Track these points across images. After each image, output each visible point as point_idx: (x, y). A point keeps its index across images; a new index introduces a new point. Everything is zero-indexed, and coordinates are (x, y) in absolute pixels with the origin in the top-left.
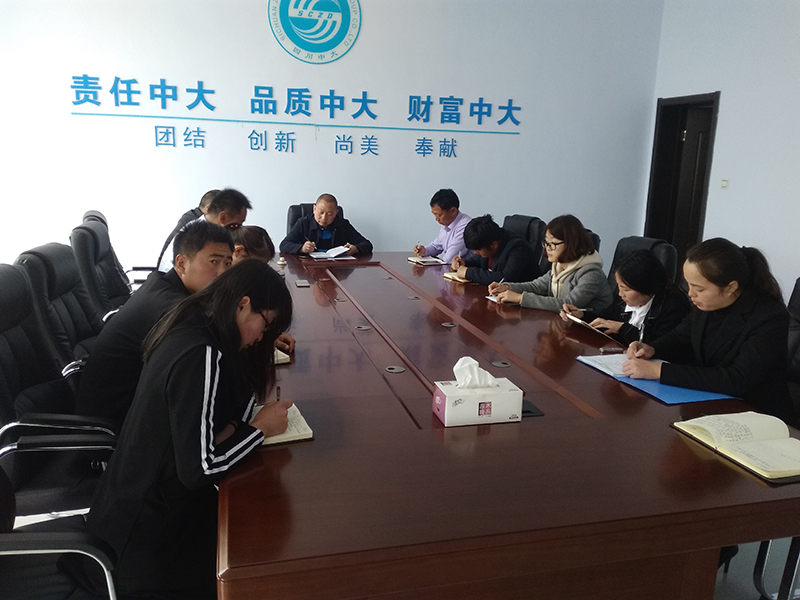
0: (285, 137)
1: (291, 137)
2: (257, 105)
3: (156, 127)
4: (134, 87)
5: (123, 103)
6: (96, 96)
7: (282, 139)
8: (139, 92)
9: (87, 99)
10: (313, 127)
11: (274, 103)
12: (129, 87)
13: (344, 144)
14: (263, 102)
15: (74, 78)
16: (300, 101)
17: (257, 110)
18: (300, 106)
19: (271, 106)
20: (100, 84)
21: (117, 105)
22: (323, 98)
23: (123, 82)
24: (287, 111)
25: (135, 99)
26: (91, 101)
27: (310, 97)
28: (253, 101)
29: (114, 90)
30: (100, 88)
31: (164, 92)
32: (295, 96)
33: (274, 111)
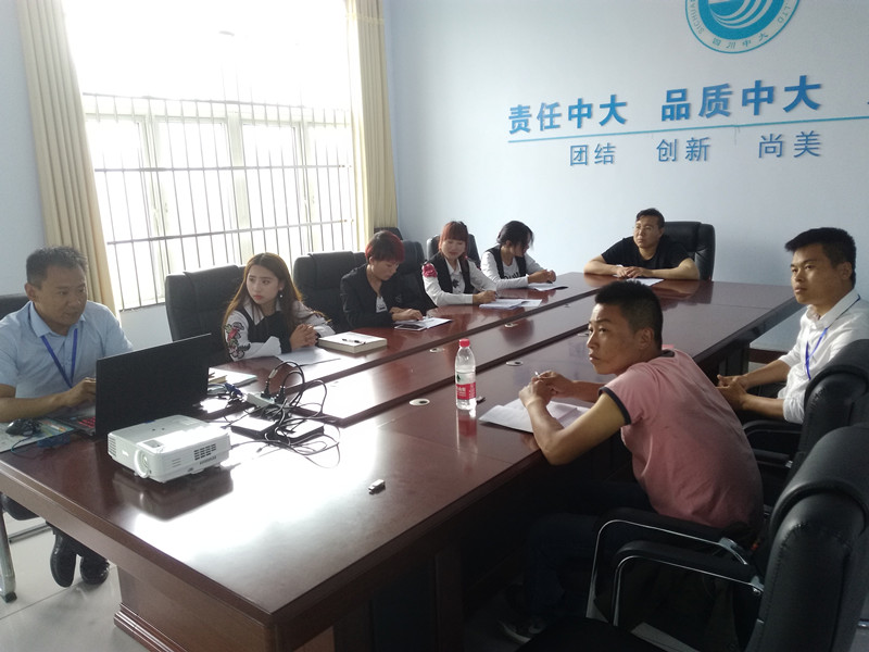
0: (698, 144)
1: (705, 143)
2: (668, 112)
3: (572, 147)
4: (557, 110)
5: (547, 128)
6: (526, 124)
7: (694, 147)
8: (559, 115)
9: (520, 128)
10: (733, 129)
11: (688, 107)
12: (552, 111)
13: (772, 146)
14: (676, 107)
15: (511, 109)
16: (717, 99)
17: (669, 117)
18: (717, 106)
19: (683, 111)
20: (531, 112)
21: (542, 129)
22: (746, 92)
23: (547, 107)
24: (701, 114)
25: (557, 121)
26: (523, 129)
27: (730, 93)
28: (664, 108)
29: (541, 117)
30: (530, 116)
32: (712, 94)
33: (687, 116)
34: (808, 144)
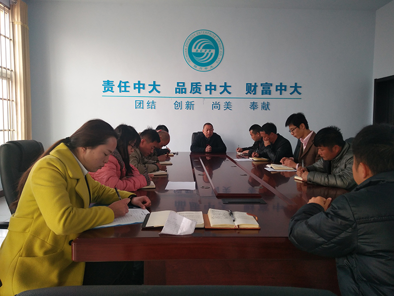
0: (190, 103)
1: (192, 103)
2: (178, 90)
3: (136, 101)
4: (127, 84)
5: (123, 91)
6: (112, 88)
7: (188, 104)
8: (129, 87)
9: (108, 90)
10: (202, 99)
11: (185, 89)
12: (125, 85)
13: (216, 106)
14: (181, 89)
15: (104, 81)
16: (196, 88)
17: (178, 92)
18: (197, 90)
19: (184, 91)
21: (120, 92)
22: (206, 86)
23: (123, 83)
24: (191, 92)
25: (128, 89)
26: (110, 91)
27: (201, 86)
28: (176, 89)
29: (120, 86)
30: (114, 85)
31: (139, 86)
32: (194, 85)
33: (185, 93)
34: (228, 106)
